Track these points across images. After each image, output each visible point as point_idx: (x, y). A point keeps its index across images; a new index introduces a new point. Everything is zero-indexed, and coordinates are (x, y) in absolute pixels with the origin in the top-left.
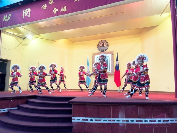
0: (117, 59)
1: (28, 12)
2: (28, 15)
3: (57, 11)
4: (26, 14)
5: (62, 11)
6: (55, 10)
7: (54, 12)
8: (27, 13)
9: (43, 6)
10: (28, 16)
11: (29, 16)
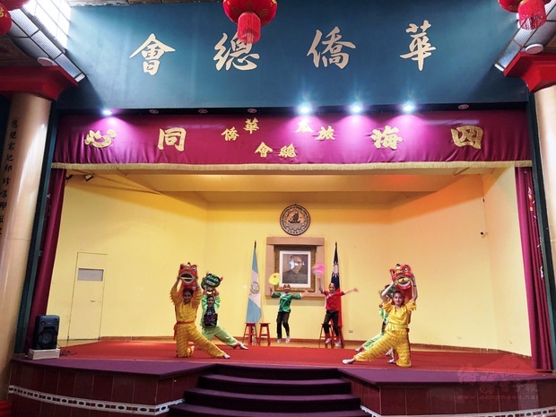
0: (336, 259)
1: (178, 138)
2: (177, 143)
3: (268, 153)
4: (171, 142)
5: (281, 154)
6: (263, 149)
7: (259, 153)
8: (175, 139)
9: (227, 130)
10: (176, 146)
11: (181, 148)
